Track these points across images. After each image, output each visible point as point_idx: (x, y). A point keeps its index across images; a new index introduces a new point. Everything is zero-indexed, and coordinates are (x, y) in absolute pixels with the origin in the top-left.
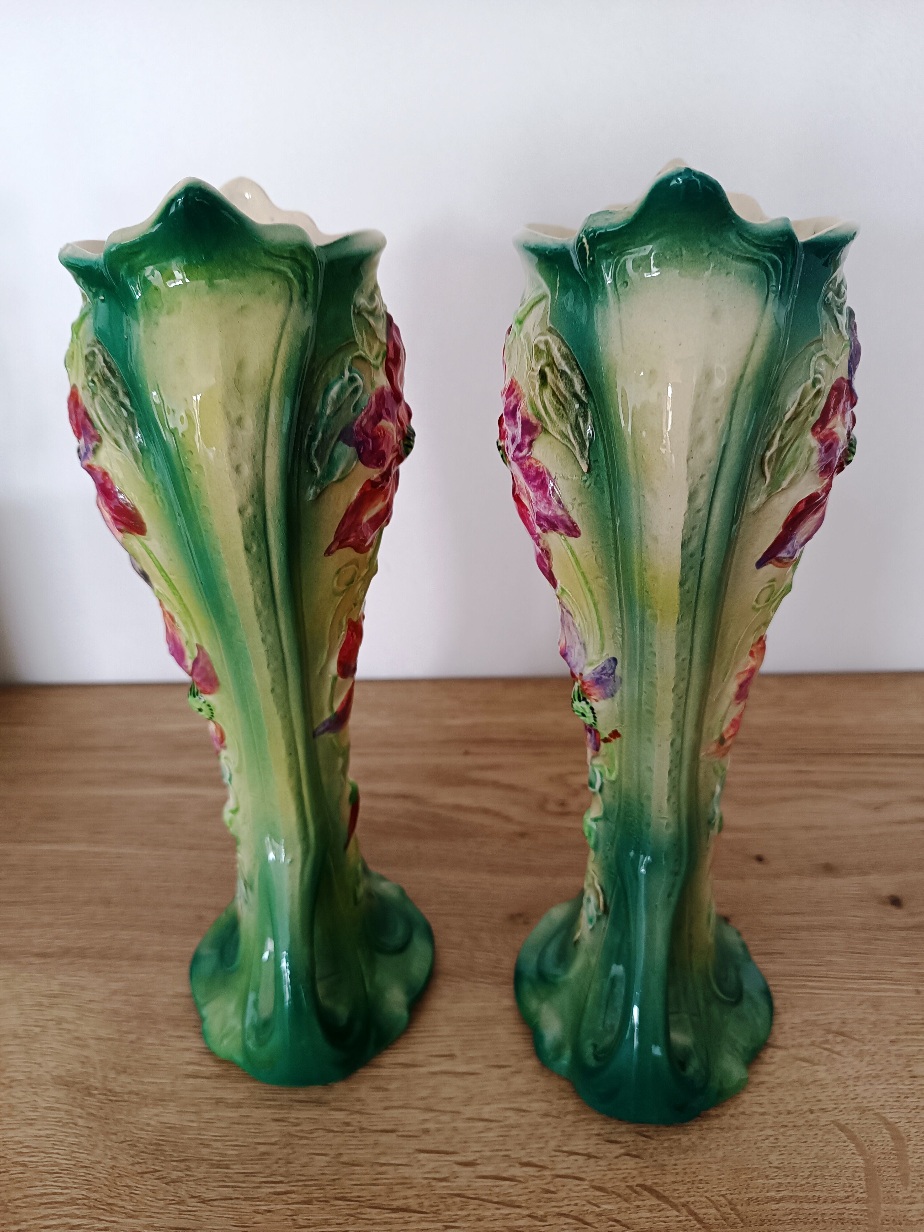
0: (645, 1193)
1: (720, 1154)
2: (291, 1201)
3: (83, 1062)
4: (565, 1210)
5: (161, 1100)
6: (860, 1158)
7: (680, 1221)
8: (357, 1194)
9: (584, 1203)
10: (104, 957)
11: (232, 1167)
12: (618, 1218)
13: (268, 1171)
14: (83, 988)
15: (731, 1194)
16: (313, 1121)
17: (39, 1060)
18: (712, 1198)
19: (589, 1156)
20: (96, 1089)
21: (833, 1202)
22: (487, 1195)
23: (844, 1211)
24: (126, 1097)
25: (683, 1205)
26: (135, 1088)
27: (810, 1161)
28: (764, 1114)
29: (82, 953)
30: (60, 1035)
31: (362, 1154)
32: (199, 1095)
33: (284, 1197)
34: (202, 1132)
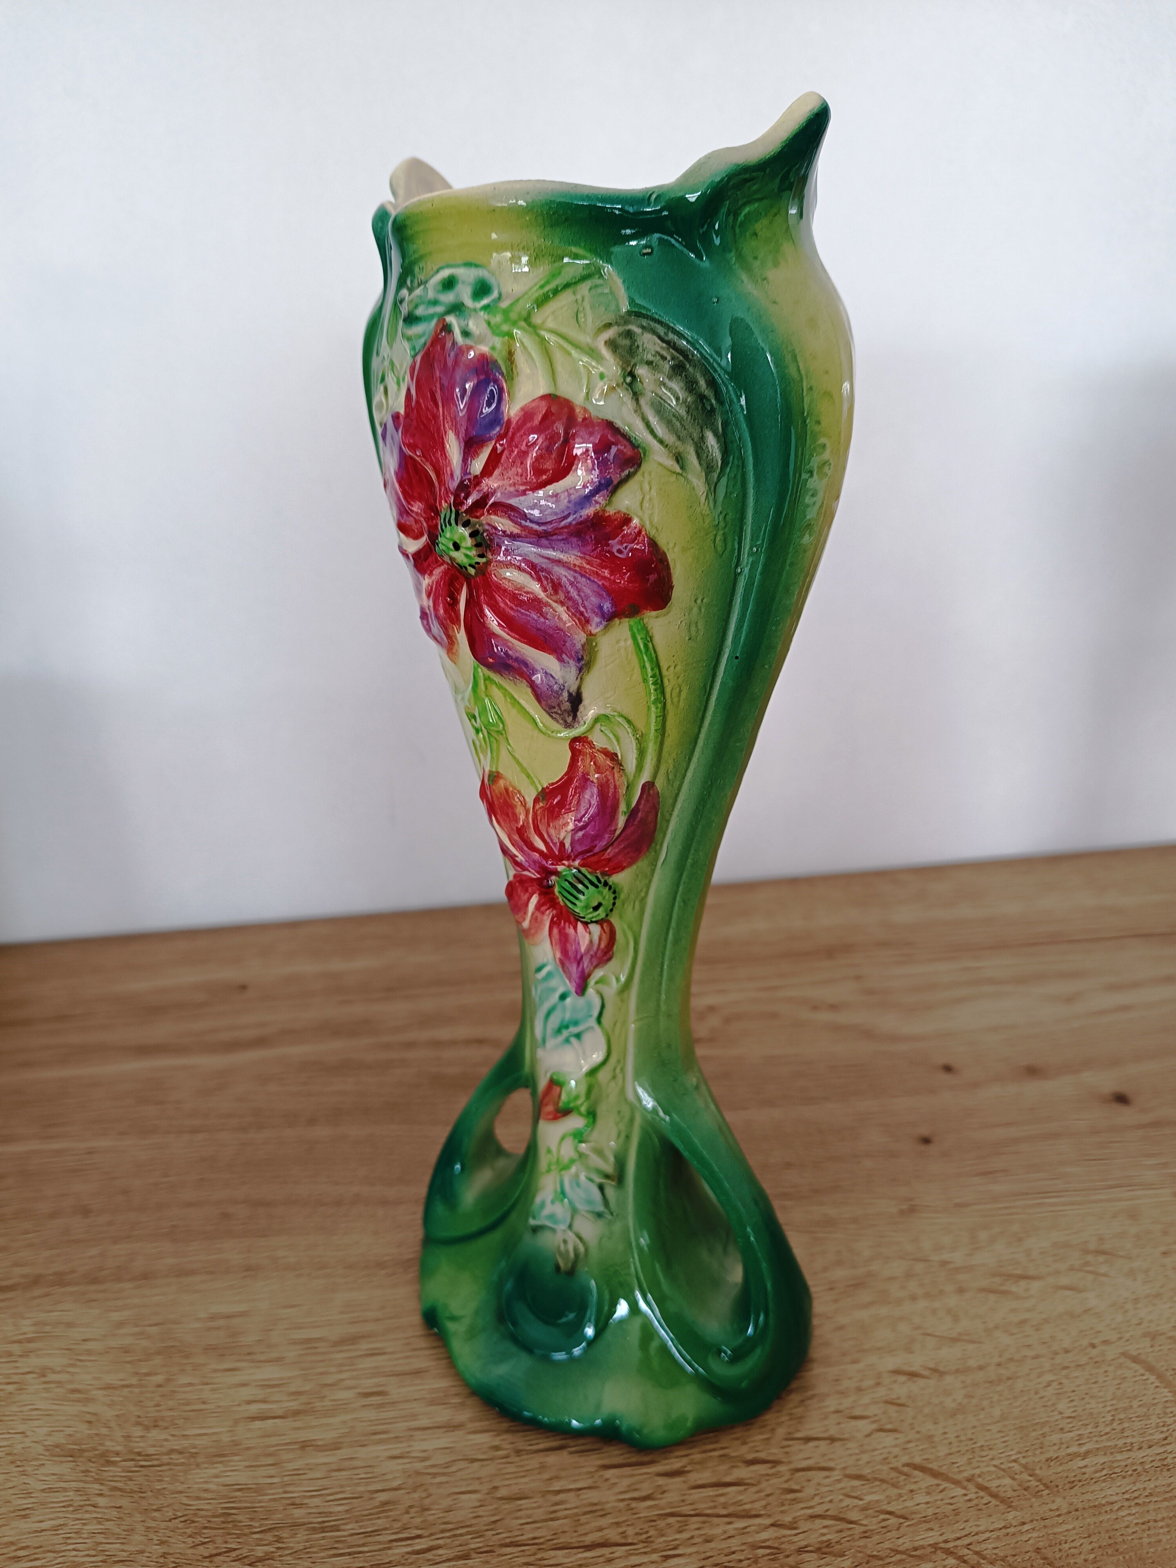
0: (916, 1473)
1: (997, 1412)
2: (438, 1559)
3: (90, 1422)
4: (818, 1510)
5: (219, 1455)
6: (1167, 1390)
7: (970, 1500)
8: (531, 1536)
9: (841, 1497)
10: (94, 1281)
11: (342, 1527)
12: (889, 1509)
13: (397, 1525)
14: (70, 1325)
15: (1024, 1457)
16: (448, 1451)
17: (21, 1428)
18: (1003, 1466)
19: (832, 1440)
20: (117, 1454)
21: (1150, 1447)
22: (710, 1508)
23: (1165, 1455)
24: (165, 1459)
25: (969, 1480)
26: (176, 1444)
27: (1109, 1403)
28: (1037, 1357)
30: (47, 1390)
31: (526, 1483)
32: (274, 1440)
33: (429, 1555)
34: (288, 1489)
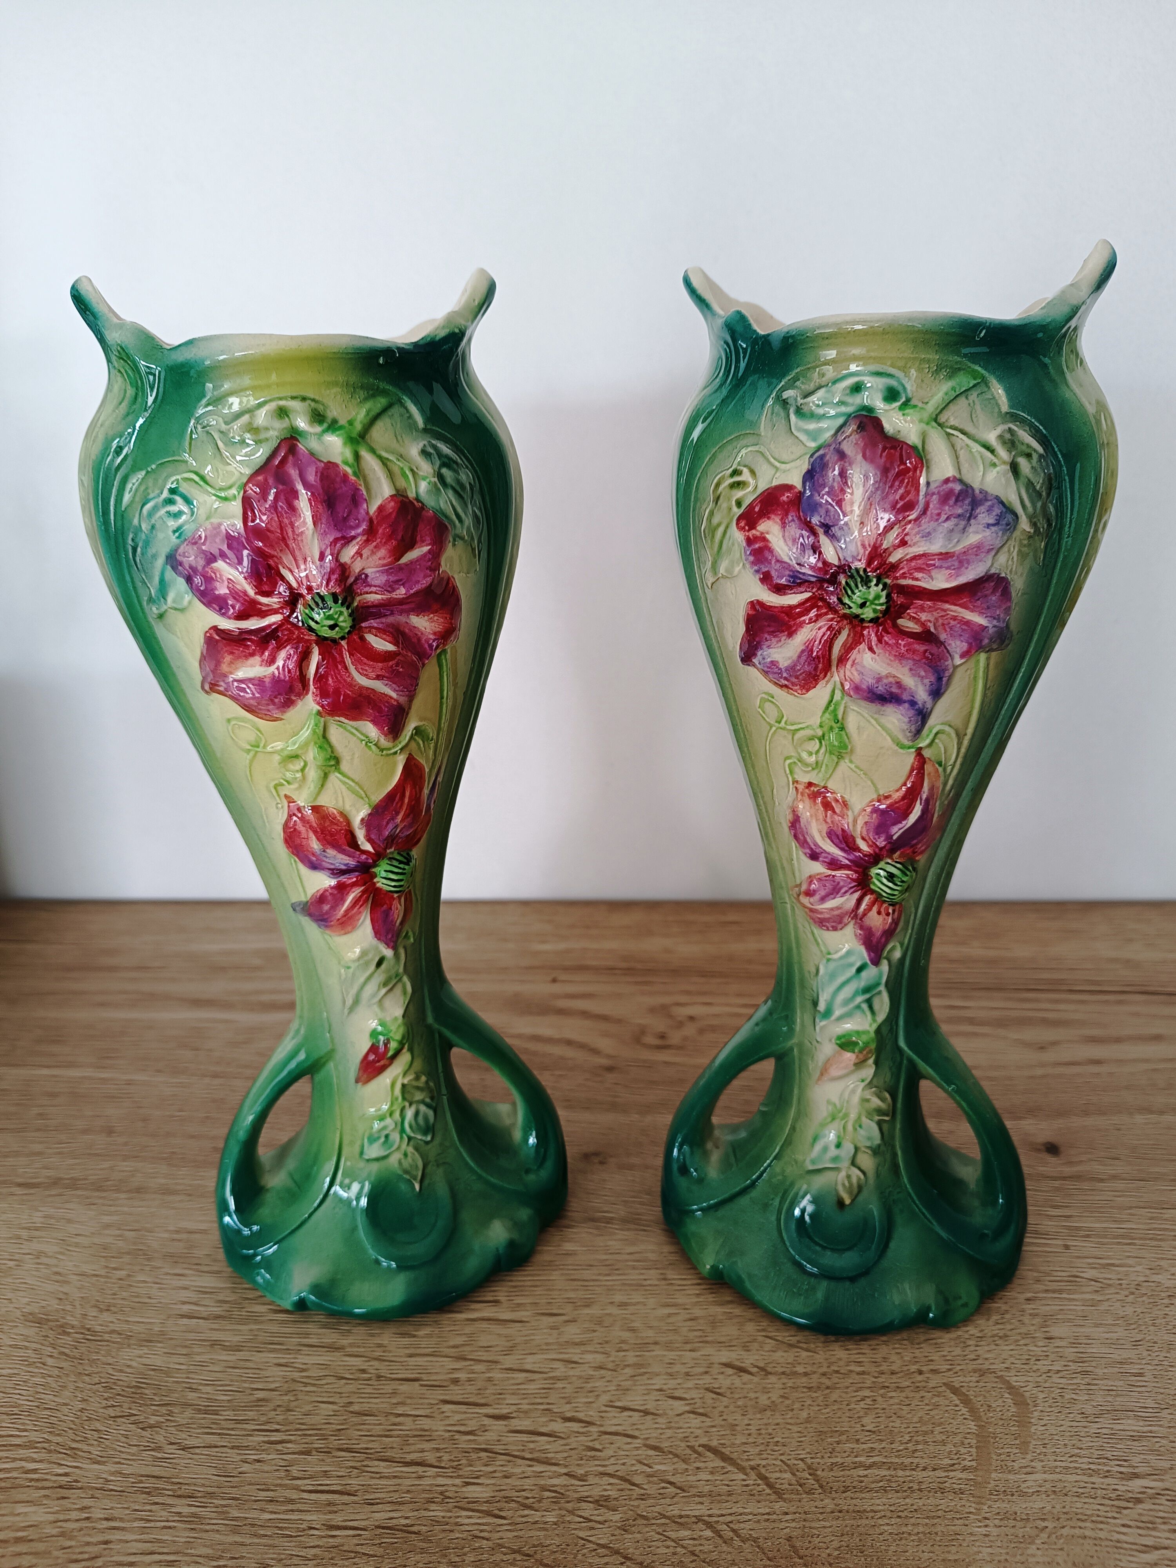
0: (708, 1454)
1: (804, 1414)
2: (286, 1451)
3: (60, 1299)
4: (610, 1470)
5: (148, 1341)
6: (973, 1423)
7: (747, 1485)
8: (365, 1446)
9: (634, 1462)
10: (99, 1189)
11: (221, 1413)
12: (672, 1480)
13: (264, 1419)
14: (69, 1221)
15: (812, 1458)
16: (324, 1367)
17: (10, 1295)
18: (789, 1462)
19: (646, 1413)
20: (73, 1327)
21: (934, 1470)
22: (518, 1451)
23: (946, 1479)
24: (106, 1337)
25: (753, 1468)
26: (117, 1327)
27: (912, 1425)
28: (863, 1373)
29: (74, 1184)
30: (37, 1270)
31: (377, 1403)
32: (192, 1336)
33: (279, 1447)
34: (191, 1376)
